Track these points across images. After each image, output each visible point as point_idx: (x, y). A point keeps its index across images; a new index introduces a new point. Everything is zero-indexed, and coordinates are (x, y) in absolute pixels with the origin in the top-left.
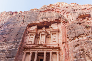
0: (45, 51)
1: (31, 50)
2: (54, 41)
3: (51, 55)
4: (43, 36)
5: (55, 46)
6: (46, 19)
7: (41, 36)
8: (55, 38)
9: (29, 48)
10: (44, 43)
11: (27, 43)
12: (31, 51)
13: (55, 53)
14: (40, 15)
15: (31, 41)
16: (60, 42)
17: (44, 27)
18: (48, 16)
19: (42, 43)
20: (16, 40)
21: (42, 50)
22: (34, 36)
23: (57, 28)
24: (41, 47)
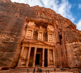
7: (39, 33)
8: (51, 37)
10: (42, 41)
13: (52, 50)
14: (37, 13)
16: (55, 42)
21: (41, 46)
22: (33, 32)
24: (40, 43)
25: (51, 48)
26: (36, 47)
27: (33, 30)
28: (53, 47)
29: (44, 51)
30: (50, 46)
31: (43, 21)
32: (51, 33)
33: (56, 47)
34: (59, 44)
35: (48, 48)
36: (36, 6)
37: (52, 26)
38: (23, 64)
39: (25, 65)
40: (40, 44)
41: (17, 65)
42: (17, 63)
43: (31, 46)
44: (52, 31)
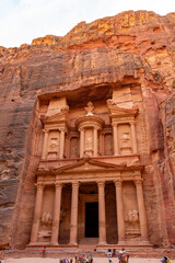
0: (101, 179)
1: (57, 178)
2: (125, 145)
3: (118, 189)
4: (89, 133)
5: (131, 163)
6: (93, 78)
7: (82, 133)
8: (125, 136)
9: (52, 173)
10: (96, 155)
11: (43, 158)
13: (132, 184)
15: (55, 150)
16: (145, 149)
17: (90, 103)
18: (98, 67)
19: (90, 154)
20: (10, 151)
21: (91, 176)
22: (63, 133)
23: (129, 106)
24: (87, 167)
25: (127, 177)
26: (75, 181)
27: (62, 127)
28: (138, 173)
29: (101, 190)
30: (122, 172)
31: (89, 83)
32: (124, 120)
34: (156, 157)
35: (115, 179)
36: (74, 30)
37: (128, 90)
38: (45, 237)
40: (87, 169)
41: (29, 241)
42: (29, 233)
43: (60, 181)
44: (126, 111)
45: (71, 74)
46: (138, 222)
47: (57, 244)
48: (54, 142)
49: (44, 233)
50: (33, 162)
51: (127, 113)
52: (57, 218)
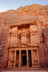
2: (34, 40)
5: (35, 45)
6: (25, 22)
7: (22, 37)
8: (34, 38)
9: (13, 48)
10: (26, 43)
11: (11, 43)
12: (16, 50)
14: (18, 17)
16: (39, 41)
18: (26, 19)
19: (24, 43)
20: (2, 41)
22: (16, 37)
24: (23, 46)
25: (34, 49)
26: (20, 50)
27: (16, 35)
28: (37, 48)
30: (33, 47)
32: (33, 33)
33: (40, 47)
34: (42, 44)
35: (31, 49)
36: (19, 8)
37: (34, 25)
39: (13, 65)
41: (7, 66)
42: (7, 64)
45: (19, 20)
46: (37, 61)
47: (15, 67)
48: (14, 39)
49: (11, 64)
50: (8, 44)
51: (34, 32)
52: (15, 60)
